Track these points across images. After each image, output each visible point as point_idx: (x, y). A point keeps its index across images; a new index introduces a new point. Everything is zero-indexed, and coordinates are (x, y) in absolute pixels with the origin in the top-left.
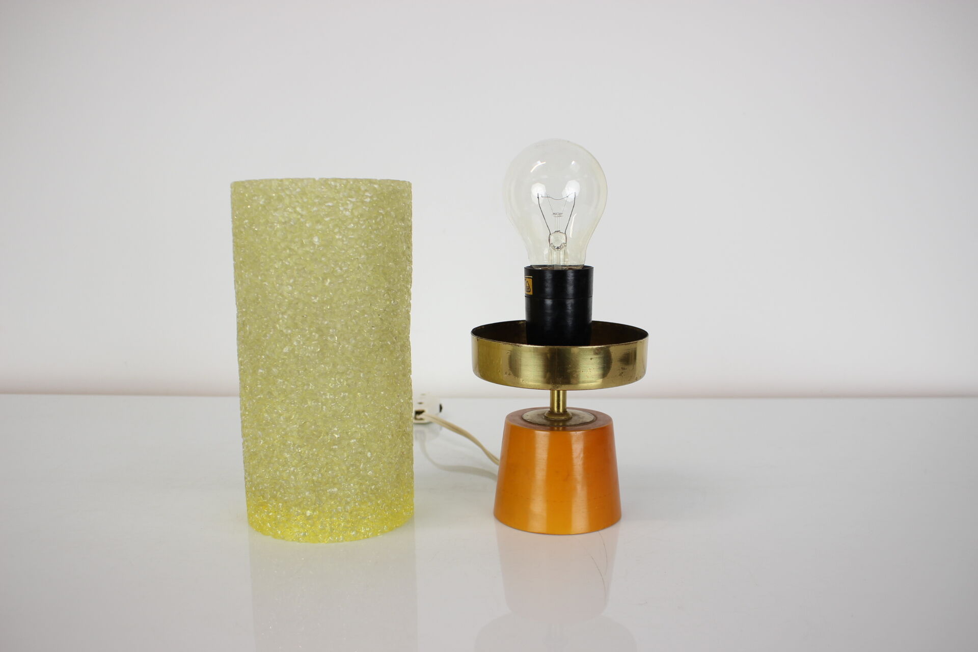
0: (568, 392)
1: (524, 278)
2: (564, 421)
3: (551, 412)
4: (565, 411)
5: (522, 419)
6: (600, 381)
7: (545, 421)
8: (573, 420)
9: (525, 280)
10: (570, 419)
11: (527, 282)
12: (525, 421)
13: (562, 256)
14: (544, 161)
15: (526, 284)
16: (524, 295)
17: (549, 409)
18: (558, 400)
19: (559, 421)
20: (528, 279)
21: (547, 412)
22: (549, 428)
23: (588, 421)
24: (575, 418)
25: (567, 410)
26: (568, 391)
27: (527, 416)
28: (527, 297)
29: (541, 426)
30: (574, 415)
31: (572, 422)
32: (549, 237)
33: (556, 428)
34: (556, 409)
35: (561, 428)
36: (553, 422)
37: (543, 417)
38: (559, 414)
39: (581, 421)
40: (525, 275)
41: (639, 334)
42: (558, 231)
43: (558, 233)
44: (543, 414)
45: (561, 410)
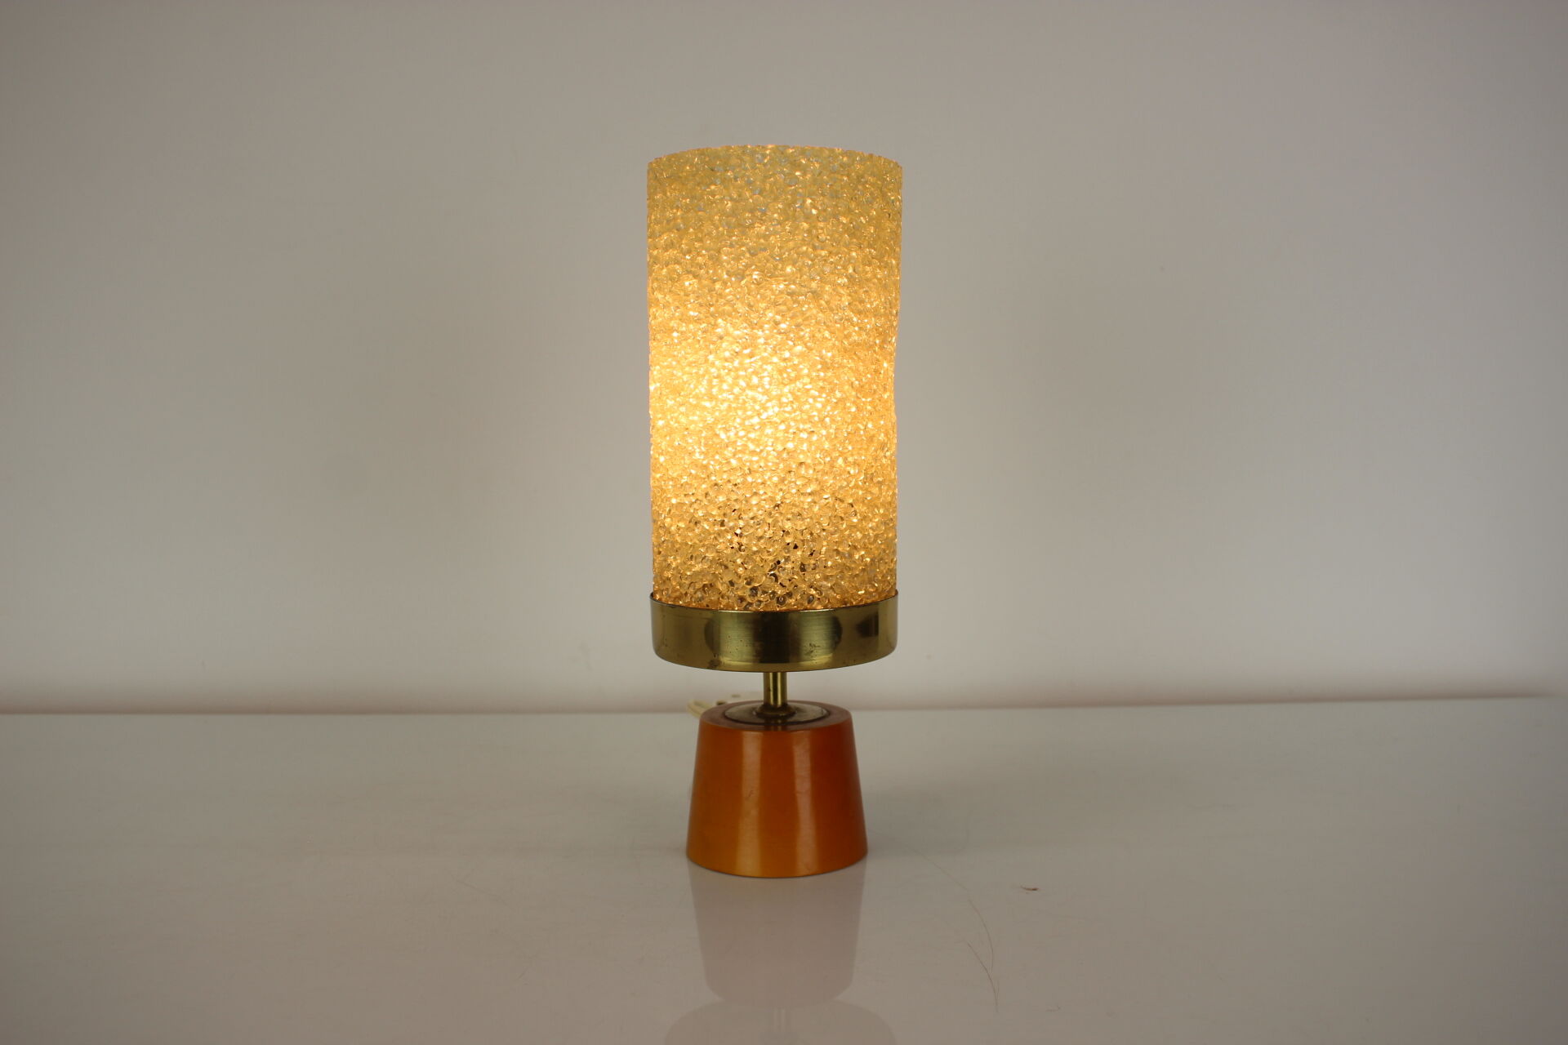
0: (789, 675)
2: (784, 718)
3: (766, 705)
4: (785, 704)
5: (726, 717)
6: (828, 659)
7: (756, 719)
8: (796, 715)
10: (792, 714)
12: (729, 719)
17: (763, 703)
18: (774, 686)
19: (778, 717)
21: (760, 707)
22: (762, 727)
23: (816, 717)
24: (800, 714)
25: (789, 703)
26: (788, 673)
27: (729, 712)
29: (751, 725)
30: (798, 710)
31: (796, 718)
33: (773, 727)
34: (772, 702)
35: (780, 728)
36: (769, 718)
37: (754, 714)
38: (776, 708)
44: (754, 710)
45: (780, 702)
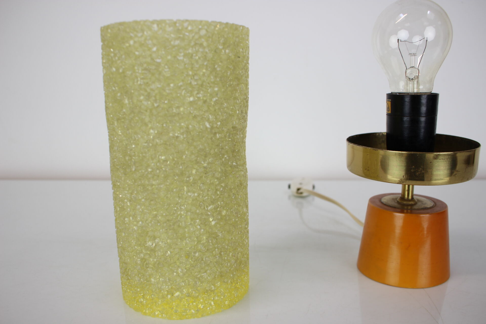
0: (415, 186)
1: (386, 101)
2: (412, 205)
3: (403, 198)
4: (412, 198)
6: (447, 179)
7: (396, 205)
9: (387, 102)
10: (416, 204)
11: (388, 104)
12: (382, 203)
13: (415, 86)
14: (406, 14)
15: (387, 106)
16: (386, 114)
17: (400, 195)
18: (408, 190)
19: (408, 205)
20: (388, 102)
21: (399, 198)
22: (400, 210)
23: (429, 206)
24: (419, 204)
27: (384, 200)
28: (388, 115)
29: (394, 208)
30: (419, 201)
31: (417, 207)
32: (406, 71)
33: (405, 211)
34: (406, 196)
35: (410, 211)
36: (404, 205)
37: (396, 201)
38: (408, 200)
39: (423, 206)
40: (387, 99)
41: (474, 145)
42: (412, 67)
43: (413, 69)
44: (396, 199)
45: (410, 197)
